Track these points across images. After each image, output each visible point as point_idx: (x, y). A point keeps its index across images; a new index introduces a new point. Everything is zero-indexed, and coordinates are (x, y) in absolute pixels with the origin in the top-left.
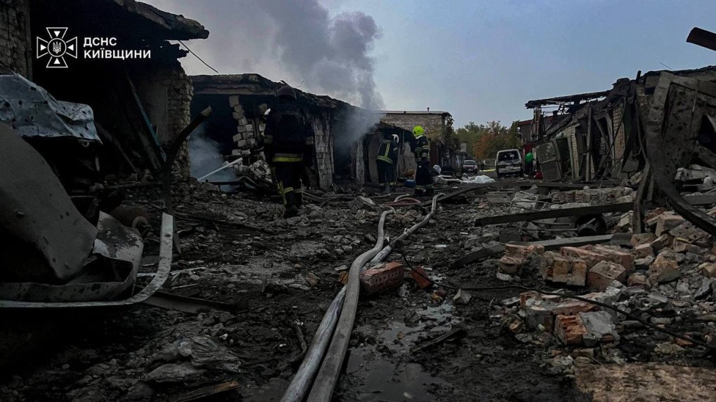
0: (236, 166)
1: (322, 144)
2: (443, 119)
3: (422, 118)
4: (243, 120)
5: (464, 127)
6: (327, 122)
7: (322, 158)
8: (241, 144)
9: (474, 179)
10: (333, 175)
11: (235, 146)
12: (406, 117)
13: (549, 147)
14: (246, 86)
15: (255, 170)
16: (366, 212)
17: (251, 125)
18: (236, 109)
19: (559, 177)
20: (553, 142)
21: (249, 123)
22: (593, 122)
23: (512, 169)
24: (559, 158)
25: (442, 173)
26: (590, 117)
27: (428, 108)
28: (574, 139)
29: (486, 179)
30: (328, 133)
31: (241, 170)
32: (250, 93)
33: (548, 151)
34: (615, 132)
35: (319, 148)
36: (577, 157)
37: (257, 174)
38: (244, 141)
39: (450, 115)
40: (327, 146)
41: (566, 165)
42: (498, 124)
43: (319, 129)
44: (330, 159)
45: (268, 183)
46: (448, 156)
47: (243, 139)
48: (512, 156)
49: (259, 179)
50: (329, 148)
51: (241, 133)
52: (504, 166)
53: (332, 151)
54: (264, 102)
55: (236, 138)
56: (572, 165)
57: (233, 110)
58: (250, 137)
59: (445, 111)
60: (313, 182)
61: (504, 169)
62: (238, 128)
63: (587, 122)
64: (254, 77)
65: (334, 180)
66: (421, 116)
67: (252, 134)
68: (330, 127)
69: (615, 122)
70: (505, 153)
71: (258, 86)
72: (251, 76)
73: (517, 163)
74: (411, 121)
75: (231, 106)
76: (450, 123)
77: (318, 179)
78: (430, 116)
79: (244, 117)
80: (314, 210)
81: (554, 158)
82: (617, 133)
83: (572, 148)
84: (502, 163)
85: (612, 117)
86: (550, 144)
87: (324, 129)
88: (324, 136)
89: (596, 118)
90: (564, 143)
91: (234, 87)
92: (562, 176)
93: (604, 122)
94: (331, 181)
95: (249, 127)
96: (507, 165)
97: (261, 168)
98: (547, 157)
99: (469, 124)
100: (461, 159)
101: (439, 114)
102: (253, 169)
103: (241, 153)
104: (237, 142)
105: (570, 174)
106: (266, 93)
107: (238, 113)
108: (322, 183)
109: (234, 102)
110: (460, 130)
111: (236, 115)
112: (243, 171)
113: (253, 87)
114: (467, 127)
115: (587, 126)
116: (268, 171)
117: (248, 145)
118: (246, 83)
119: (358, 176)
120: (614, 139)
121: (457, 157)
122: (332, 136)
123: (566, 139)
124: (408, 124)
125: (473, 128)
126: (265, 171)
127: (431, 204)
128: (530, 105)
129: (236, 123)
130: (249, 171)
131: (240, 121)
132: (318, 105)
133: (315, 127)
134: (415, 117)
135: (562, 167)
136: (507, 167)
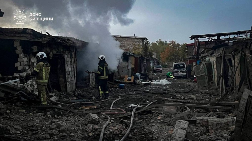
0: (16, 84)
1: (70, 66)
2: (143, 41)
3: (131, 40)
4: (21, 55)
5: (156, 42)
6: (73, 53)
7: (69, 74)
8: (20, 68)
9: (159, 81)
10: (76, 84)
11: (16, 70)
12: (121, 39)
13: (201, 67)
14: (25, 35)
15: (28, 86)
16: (93, 125)
17: (26, 58)
18: (17, 48)
19: (207, 84)
20: (203, 64)
21: (26, 57)
22: (225, 60)
23: (182, 74)
24: (207, 74)
25: (141, 78)
26: (223, 57)
27: (135, 34)
28: (215, 64)
29: (166, 82)
30: (73, 59)
31: (19, 86)
32: (27, 40)
33: (201, 69)
34: (236, 68)
35: (68, 69)
36: (216, 75)
37: (29, 89)
38: (22, 67)
39: (147, 39)
40: (73, 67)
41: (210, 78)
42: (175, 42)
43: (68, 57)
44: (74, 74)
45: (35, 95)
46: (145, 63)
47: (21, 66)
48: (182, 66)
49: (30, 93)
50: (74, 68)
51: (20, 62)
52: (177, 72)
53: (75, 70)
54: (35, 45)
55: (17, 65)
56: (214, 78)
57: (16, 48)
58: (25, 65)
59: (145, 37)
60: (63, 89)
61: (177, 74)
62: (18, 59)
63: (221, 60)
64: (30, 30)
65: (76, 87)
66: (130, 39)
67: (27, 63)
68: (75, 56)
69: (236, 62)
70: (178, 64)
71: (32, 36)
72: (27, 31)
73: (184, 70)
74: (124, 41)
75: (15, 46)
76: (147, 43)
77: (66, 87)
78: (135, 40)
79: (22, 53)
80: (63, 126)
81: (204, 74)
82: (237, 68)
83: (214, 68)
84: (176, 70)
85: (234, 59)
86: (202, 65)
87: (71, 57)
88: (71, 61)
89: (226, 58)
90: (209, 66)
91: (17, 35)
92: (209, 84)
93: (230, 60)
94: (74, 87)
95: (25, 59)
96: (179, 72)
97: (31, 85)
98: (200, 73)
99: (159, 41)
100: (153, 63)
101: (141, 39)
102: (26, 86)
103: (19, 75)
104: (17, 67)
105: (212, 83)
106: (36, 40)
107: (19, 50)
108: (69, 89)
109: (17, 44)
110: (153, 44)
111: (17, 52)
112: (20, 88)
113: (28, 36)
114: (157, 42)
115: (221, 62)
116: (36, 86)
117: (24, 69)
118: (24, 34)
119: (91, 82)
120: (235, 72)
121: (151, 61)
122: (76, 60)
123: (211, 63)
124: (123, 43)
125: (161, 43)
126: (34, 87)
127: (131, 115)
128: (192, 37)
129: (17, 56)
130: (24, 87)
131: (20, 55)
132: (68, 45)
133: (66, 57)
134: (126, 39)
135: (208, 78)
136: (179, 73)
